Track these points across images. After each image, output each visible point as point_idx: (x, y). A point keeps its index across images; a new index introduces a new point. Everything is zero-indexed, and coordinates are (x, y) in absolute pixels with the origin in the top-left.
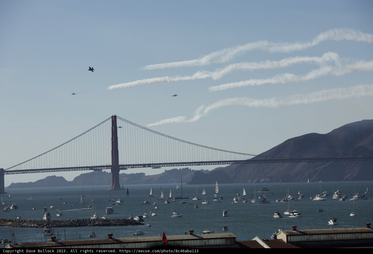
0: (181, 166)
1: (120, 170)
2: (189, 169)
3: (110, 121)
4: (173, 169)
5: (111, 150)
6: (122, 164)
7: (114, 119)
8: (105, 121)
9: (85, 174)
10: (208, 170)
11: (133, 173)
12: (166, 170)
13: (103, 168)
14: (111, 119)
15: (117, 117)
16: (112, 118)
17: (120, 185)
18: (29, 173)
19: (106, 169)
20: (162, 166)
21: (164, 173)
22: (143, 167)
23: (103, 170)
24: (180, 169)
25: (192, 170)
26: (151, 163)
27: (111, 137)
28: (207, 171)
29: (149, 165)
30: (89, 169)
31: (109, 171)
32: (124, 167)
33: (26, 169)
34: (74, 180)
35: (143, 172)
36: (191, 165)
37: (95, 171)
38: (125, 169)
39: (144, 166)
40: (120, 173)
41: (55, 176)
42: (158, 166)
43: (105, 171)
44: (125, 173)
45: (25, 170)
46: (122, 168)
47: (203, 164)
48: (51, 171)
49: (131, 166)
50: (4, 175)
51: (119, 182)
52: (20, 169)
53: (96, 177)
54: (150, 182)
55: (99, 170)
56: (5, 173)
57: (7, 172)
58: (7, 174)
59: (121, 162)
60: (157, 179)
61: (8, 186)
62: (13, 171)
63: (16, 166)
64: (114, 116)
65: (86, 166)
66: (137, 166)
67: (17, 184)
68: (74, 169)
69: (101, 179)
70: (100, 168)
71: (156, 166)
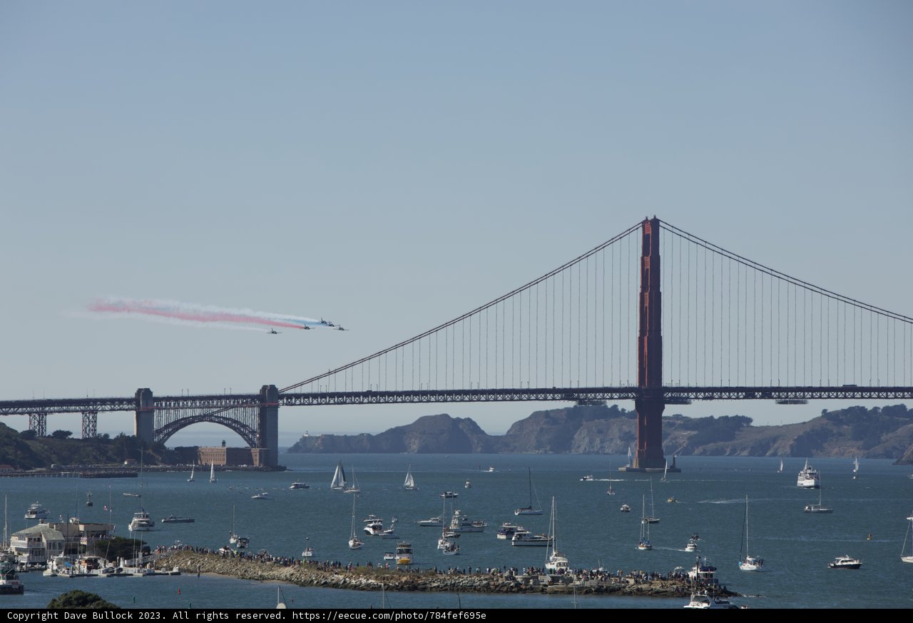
0: (879, 397)
1: (666, 405)
2: (909, 408)
3: (637, 238)
4: (851, 409)
5: (638, 335)
6: (674, 385)
7: (651, 230)
8: (620, 237)
9: (547, 413)
11: (712, 417)
12: (824, 411)
13: (607, 395)
14: (641, 229)
15: (661, 224)
16: (643, 227)
17: (665, 457)
18: (360, 403)
19: (620, 398)
20: (812, 397)
21: (818, 419)
22: (744, 398)
23: (610, 404)
24: (876, 409)
26: (775, 385)
27: (639, 290)
29: (767, 393)
30: (562, 399)
31: (629, 405)
32: (682, 395)
33: (349, 390)
34: (509, 431)
35: (747, 415)
37: (580, 403)
38: (685, 401)
39: (750, 393)
40: (665, 414)
41: (446, 416)
42: (796, 397)
43: (615, 406)
44: (684, 415)
45: (349, 395)
46: (672, 398)
48: (433, 399)
49: (705, 395)
50: (277, 406)
51: (663, 444)
52: (332, 390)
53: (584, 423)
54: (769, 448)
55: (593, 403)
56: (281, 402)
57: (287, 399)
58: (287, 405)
59: (671, 376)
60: (795, 440)
61: (291, 445)
62: (306, 396)
63: (318, 378)
64: (649, 219)
65: (551, 387)
66: (725, 395)
67: (320, 441)
68: (510, 394)
69: (600, 432)
70: (599, 396)
71: (792, 396)
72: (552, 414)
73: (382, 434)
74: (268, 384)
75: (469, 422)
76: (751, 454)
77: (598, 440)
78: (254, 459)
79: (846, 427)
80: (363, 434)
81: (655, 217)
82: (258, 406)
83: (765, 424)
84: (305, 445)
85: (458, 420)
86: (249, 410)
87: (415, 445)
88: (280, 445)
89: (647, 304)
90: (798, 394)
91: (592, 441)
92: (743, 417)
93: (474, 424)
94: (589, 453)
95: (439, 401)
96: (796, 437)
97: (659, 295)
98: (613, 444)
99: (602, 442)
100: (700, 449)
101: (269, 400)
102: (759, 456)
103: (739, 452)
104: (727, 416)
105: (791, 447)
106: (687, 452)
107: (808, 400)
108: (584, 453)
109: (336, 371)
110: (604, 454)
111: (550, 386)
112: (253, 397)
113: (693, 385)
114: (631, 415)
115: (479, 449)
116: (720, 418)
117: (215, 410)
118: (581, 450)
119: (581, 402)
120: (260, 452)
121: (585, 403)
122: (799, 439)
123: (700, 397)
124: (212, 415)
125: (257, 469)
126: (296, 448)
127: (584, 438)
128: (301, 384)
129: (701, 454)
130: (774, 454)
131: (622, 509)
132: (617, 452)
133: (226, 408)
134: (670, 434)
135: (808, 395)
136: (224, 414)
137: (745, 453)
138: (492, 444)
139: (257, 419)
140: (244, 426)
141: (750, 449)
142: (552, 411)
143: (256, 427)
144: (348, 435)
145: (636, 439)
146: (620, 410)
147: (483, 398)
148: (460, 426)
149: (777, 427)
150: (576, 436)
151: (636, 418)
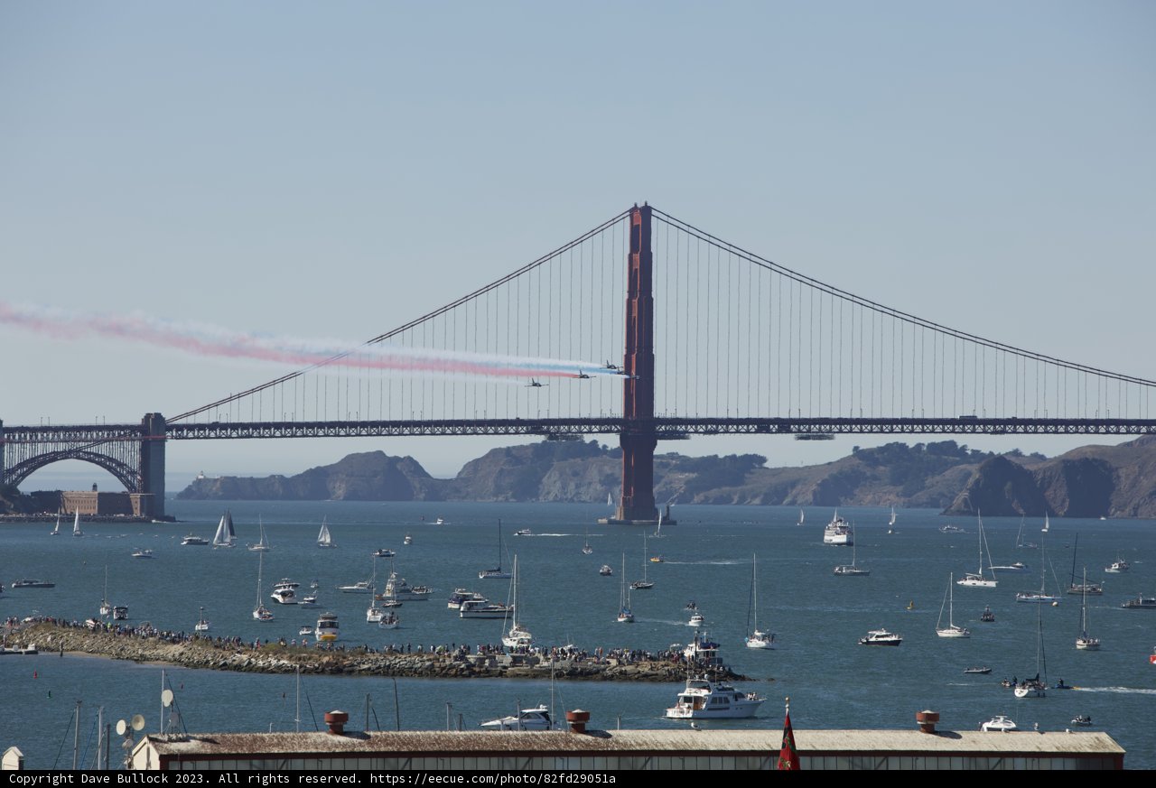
0: (923, 432)
1: (658, 441)
2: (960, 445)
3: (623, 230)
4: (888, 446)
5: (624, 353)
6: (669, 416)
7: (641, 220)
8: (602, 228)
9: (508, 451)
10: (1042, 458)
11: (716, 456)
12: (856, 448)
13: (585, 428)
14: (628, 219)
15: (653, 212)
16: (631, 216)
17: (656, 506)
18: (271, 437)
19: (600, 432)
20: (841, 431)
21: (848, 458)
22: (756, 432)
23: (588, 439)
24: (919, 446)
25: (969, 452)
26: (795, 415)
27: (626, 296)
28: (1038, 457)
29: (784, 425)
30: (526, 433)
31: (612, 441)
32: (677, 427)
33: (256, 420)
34: (459, 473)
35: (760, 453)
36: (964, 432)
37: (550, 438)
38: (681, 436)
39: (763, 425)
40: (656, 452)
41: (380, 453)
42: (820, 431)
43: (595, 442)
44: (681, 454)
45: (256, 426)
46: (666, 431)
47: (1020, 429)
48: (364, 432)
49: (707, 427)
50: (164, 440)
51: (654, 490)
52: (234, 420)
53: (555, 463)
54: (785, 494)
55: (567, 438)
56: (169, 434)
57: (177, 431)
58: (176, 438)
59: (665, 405)
60: (818, 485)
61: (181, 489)
62: (201, 427)
63: (216, 405)
64: (639, 206)
65: (514, 418)
66: (732, 428)
67: (218, 484)
68: (462, 426)
69: (575, 474)
70: (574, 429)
71: (815, 430)
72: (514, 452)
73: (298, 476)
74: (153, 411)
75: (410, 461)
76: (764, 503)
77: (572, 486)
78: (134, 507)
79: (882, 468)
80: (273, 476)
81: (646, 203)
82: (140, 440)
83: (780, 465)
84: (199, 489)
85: (396, 459)
86: (127, 444)
87: (340, 490)
88: (168, 489)
89: (635, 314)
90: (823, 427)
91: (564, 487)
92: (755, 455)
93: (415, 464)
94: (561, 500)
95: (371, 435)
96: (819, 482)
97: (651, 300)
98: (591, 490)
99: (578, 486)
100: (701, 496)
101: (153, 432)
102: (774, 504)
103: (749, 500)
104: (734, 456)
105: (815, 493)
106: (684, 499)
107: (836, 435)
108: (555, 501)
109: (239, 396)
110: (580, 501)
111: (512, 417)
112: (133, 428)
113: (692, 415)
114: (614, 453)
115: (422, 496)
116: (726, 457)
117: (82, 444)
118: (551, 498)
119: (552, 436)
120: (142, 498)
121: (557, 438)
122: (824, 484)
123: (701, 430)
124: (80, 451)
125: (138, 520)
126: (188, 493)
127: (555, 482)
128: (195, 413)
129: (702, 502)
130: (793, 503)
131: (601, 571)
132: (596, 500)
133: (98, 442)
134: (662, 477)
135: (835, 428)
136: (94, 450)
137: (757, 501)
138: (438, 489)
139: (137, 457)
140: (121, 465)
141: (762, 496)
142: (514, 447)
143: (136, 466)
144: (255, 477)
145: (620, 483)
146: (600, 446)
147: (428, 432)
148: (399, 467)
149: (797, 469)
150: (545, 480)
151: (620, 457)
